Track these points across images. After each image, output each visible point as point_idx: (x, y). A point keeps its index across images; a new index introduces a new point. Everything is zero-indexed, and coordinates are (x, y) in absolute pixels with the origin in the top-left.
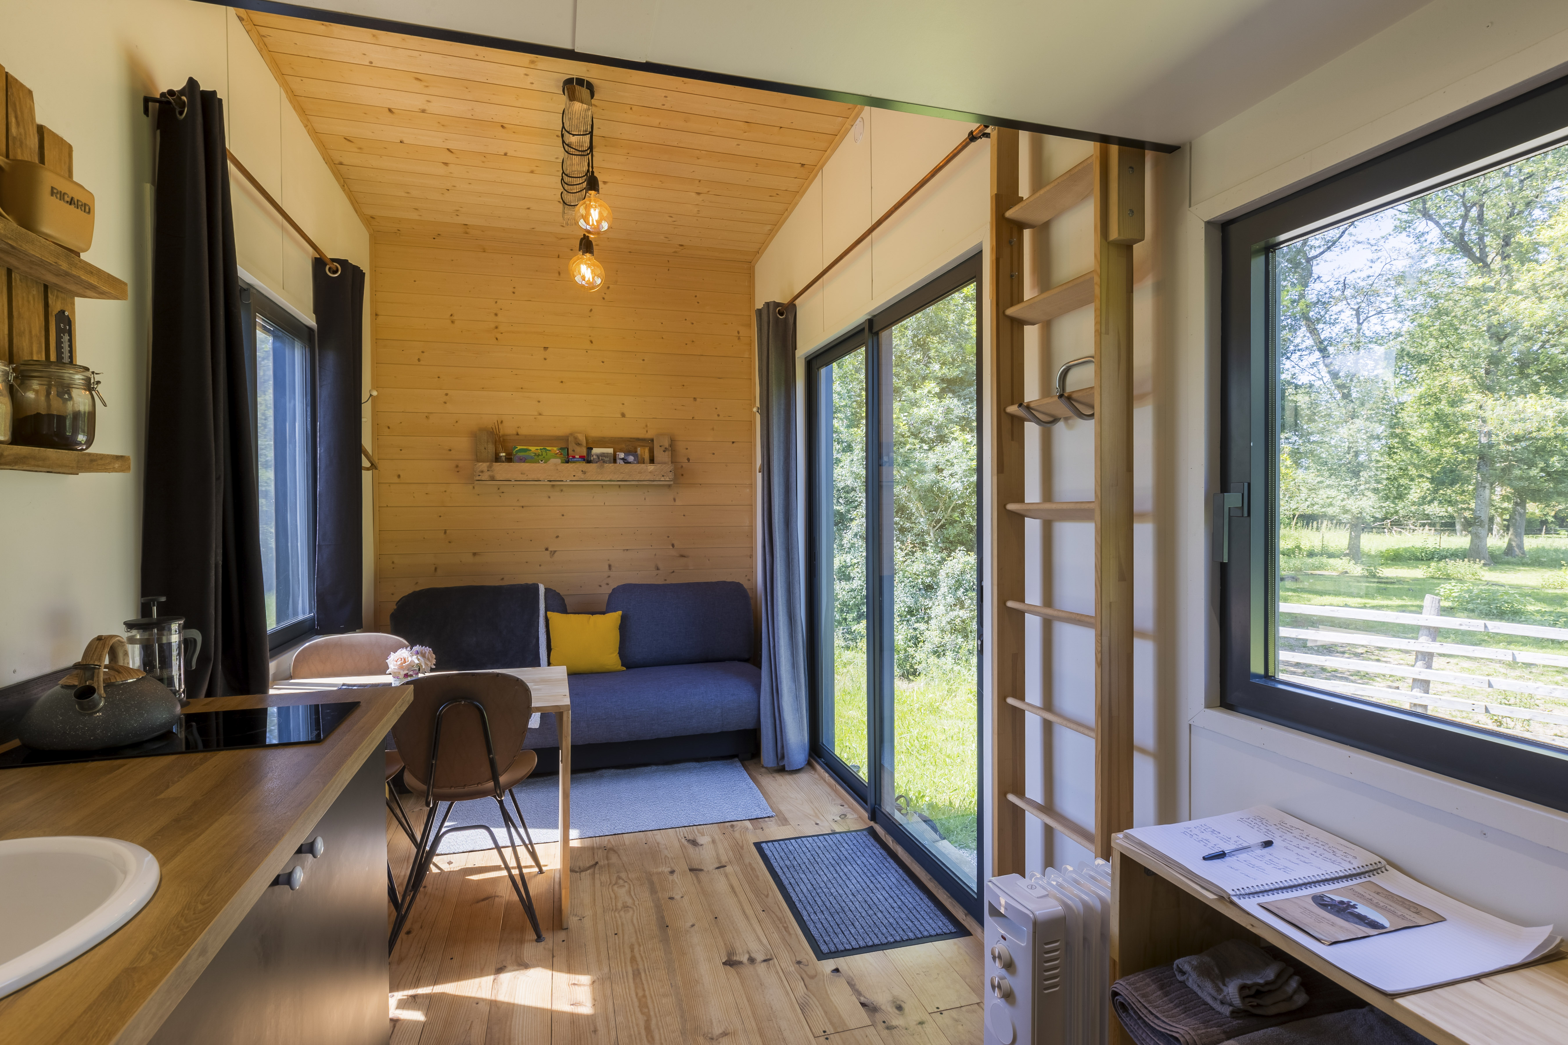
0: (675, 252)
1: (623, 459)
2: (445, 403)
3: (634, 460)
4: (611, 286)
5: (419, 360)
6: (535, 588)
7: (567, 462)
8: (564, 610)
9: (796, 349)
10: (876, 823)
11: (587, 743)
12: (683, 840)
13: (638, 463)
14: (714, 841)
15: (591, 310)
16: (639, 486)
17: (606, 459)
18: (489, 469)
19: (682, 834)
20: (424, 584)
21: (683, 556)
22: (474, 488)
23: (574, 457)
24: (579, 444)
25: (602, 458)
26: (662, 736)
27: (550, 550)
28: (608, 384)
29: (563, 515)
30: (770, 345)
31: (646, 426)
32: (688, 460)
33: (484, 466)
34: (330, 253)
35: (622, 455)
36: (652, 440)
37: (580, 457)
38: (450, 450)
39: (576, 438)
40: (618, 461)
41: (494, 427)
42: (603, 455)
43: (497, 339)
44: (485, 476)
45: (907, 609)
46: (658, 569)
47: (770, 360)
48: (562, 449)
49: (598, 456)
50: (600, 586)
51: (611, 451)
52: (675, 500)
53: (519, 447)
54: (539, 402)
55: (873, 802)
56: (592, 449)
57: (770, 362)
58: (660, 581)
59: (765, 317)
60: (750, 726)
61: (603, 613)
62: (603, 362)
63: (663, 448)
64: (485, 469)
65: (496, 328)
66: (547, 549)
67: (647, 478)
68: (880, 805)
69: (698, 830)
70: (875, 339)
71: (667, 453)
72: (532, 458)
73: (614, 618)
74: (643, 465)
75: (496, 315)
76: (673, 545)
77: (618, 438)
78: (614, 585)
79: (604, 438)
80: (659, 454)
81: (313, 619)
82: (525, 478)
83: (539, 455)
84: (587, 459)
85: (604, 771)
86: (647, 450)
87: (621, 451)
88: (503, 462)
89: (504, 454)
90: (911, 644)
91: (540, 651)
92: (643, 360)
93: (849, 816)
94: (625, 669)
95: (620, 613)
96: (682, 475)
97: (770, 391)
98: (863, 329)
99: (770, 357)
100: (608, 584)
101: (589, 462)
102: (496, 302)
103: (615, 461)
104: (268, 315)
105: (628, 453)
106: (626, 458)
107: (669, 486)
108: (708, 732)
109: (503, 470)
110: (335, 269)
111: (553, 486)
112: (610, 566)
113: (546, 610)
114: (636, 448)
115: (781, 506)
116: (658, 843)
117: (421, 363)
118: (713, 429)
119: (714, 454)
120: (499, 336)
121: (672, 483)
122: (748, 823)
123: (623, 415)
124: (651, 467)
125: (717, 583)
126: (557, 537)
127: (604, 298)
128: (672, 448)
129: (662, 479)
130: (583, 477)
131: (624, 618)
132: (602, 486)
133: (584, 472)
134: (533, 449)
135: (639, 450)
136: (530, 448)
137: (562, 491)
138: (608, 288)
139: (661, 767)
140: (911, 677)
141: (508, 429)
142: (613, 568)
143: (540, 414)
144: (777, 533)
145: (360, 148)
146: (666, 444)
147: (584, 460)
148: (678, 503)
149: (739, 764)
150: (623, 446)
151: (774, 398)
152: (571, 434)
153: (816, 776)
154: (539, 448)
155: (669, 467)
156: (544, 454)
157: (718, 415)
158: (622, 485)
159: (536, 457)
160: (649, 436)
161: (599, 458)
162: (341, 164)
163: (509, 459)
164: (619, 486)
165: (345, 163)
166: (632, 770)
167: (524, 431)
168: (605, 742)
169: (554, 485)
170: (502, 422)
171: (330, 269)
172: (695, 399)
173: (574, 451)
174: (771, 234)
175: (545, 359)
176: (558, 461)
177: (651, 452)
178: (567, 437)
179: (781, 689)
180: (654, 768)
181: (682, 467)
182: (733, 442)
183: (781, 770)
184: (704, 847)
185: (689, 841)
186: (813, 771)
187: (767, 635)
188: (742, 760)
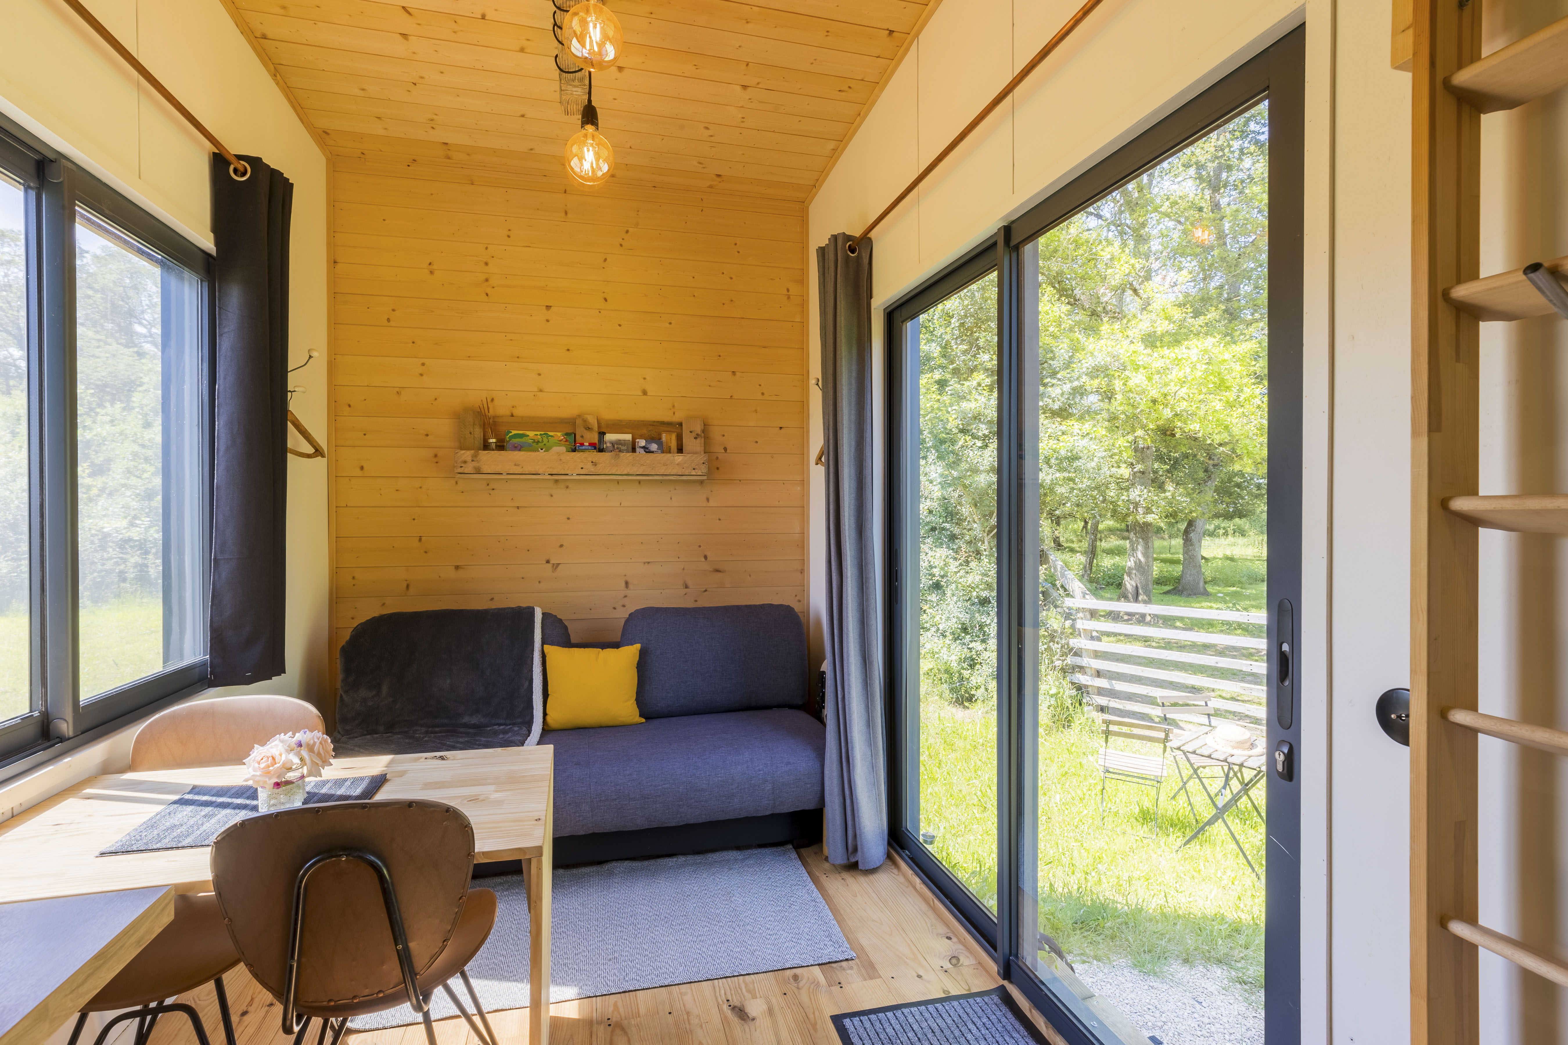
0: (711, 187)
1: (643, 447)
2: (421, 375)
3: (658, 449)
4: (631, 230)
5: (389, 321)
6: (530, 612)
7: (574, 450)
8: (566, 643)
9: (871, 297)
10: (1011, 982)
11: (591, 832)
12: (725, 1006)
13: (663, 452)
14: (770, 1011)
15: (605, 260)
16: (665, 481)
17: (623, 448)
18: (476, 457)
19: (722, 992)
20: (393, 607)
21: (717, 571)
22: (457, 483)
23: (582, 444)
24: (588, 429)
25: (617, 446)
27: (552, 562)
28: (626, 353)
29: (568, 519)
30: (838, 291)
31: (674, 406)
32: (725, 449)
33: (468, 454)
35: (642, 443)
36: (681, 424)
37: (590, 444)
38: (427, 435)
39: (585, 421)
40: (638, 450)
41: (481, 406)
42: (619, 442)
43: (487, 295)
44: (470, 467)
46: (687, 587)
47: (838, 312)
48: (567, 434)
49: (613, 444)
50: (615, 608)
51: (628, 437)
52: (708, 500)
53: (514, 432)
54: (539, 375)
55: (1007, 951)
56: (604, 434)
57: (838, 315)
58: (689, 604)
59: (831, 256)
60: (811, 806)
61: (616, 645)
62: (620, 325)
63: (694, 435)
64: (471, 459)
65: (487, 280)
66: (548, 562)
67: (674, 472)
68: (1017, 957)
69: (746, 986)
70: (1014, 255)
71: (698, 440)
72: (530, 445)
73: (630, 653)
74: (669, 455)
75: (486, 264)
76: (706, 557)
77: (638, 421)
78: (632, 608)
79: (621, 421)
80: (689, 442)
81: (205, 664)
82: (519, 470)
83: (538, 442)
84: (598, 447)
85: (614, 864)
86: (674, 437)
87: (641, 437)
88: (493, 450)
89: (494, 440)
91: (534, 697)
92: (670, 323)
93: (964, 962)
94: (643, 720)
95: (638, 646)
96: (718, 469)
97: (838, 353)
99: (838, 309)
100: (624, 606)
101: (601, 450)
102: (487, 249)
103: (634, 450)
105: (650, 439)
106: (648, 446)
107: (701, 482)
108: (754, 815)
109: (492, 460)
110: (242, 170)
111: (556, 481)
112: (627, 583)
113: (543, 643)
114: (660, 434)
115: (852, 507)
116: (687, 1010)
117: (392, 324)
118: (756, 411)
119: (757, 442)
120: (489, 291)
121: (705, 478)
122: (816, 970)
123: (645, 393)
124: (679, 458)
125: (762, 607)
126: (561, 546)
127: (621, 245)
128: (705, 434)
129: (693, 473)
130: (592, 469)
131: (643, 653)
132: (618, 482)
133: (594, 464)
134: (531, 434)
135: (664, 437)
136: (528, 433)
137: (567, 487)
138: (627, 232)
139: (690, 858)
141: (501, 408)
142: (631, 586)
143: (541, 391)
144: (847, 543)
146: (698, 429)
147: (595, 448)
148: (712, 503)
149: (794, 855)
150: (645, 431)
151: (843, 363)
152: (579, 416)
153: (902, 880)
154: (539, 433)
155: (702, 458)
156: (545, 440)
157: (763, 394)
158: (643, 480)
159: (534, 444)
160: (676, 418)
161: (614, 447)
163: (501, 447)
164: (639, 482)
165: (269, 35)
167: (520, 412)
168: (615, 830)
169: (558, 479)
170: (492, 400)
171: (235, 169)
172: (734, 373)
173: (582, 437)
174: (835, 155)
175: (548, 321)
176: (563, 449)
177: (680, 438)
178: (575, 419)
179: (853, 757)
180: (681, 859)
181: (717, 458)
182: (781, 428)
183: (852, 867)
184: (758, 1021)
185: (733, 1008)
186: (895, 871)
187: (833, 682)
188: (797, 848)
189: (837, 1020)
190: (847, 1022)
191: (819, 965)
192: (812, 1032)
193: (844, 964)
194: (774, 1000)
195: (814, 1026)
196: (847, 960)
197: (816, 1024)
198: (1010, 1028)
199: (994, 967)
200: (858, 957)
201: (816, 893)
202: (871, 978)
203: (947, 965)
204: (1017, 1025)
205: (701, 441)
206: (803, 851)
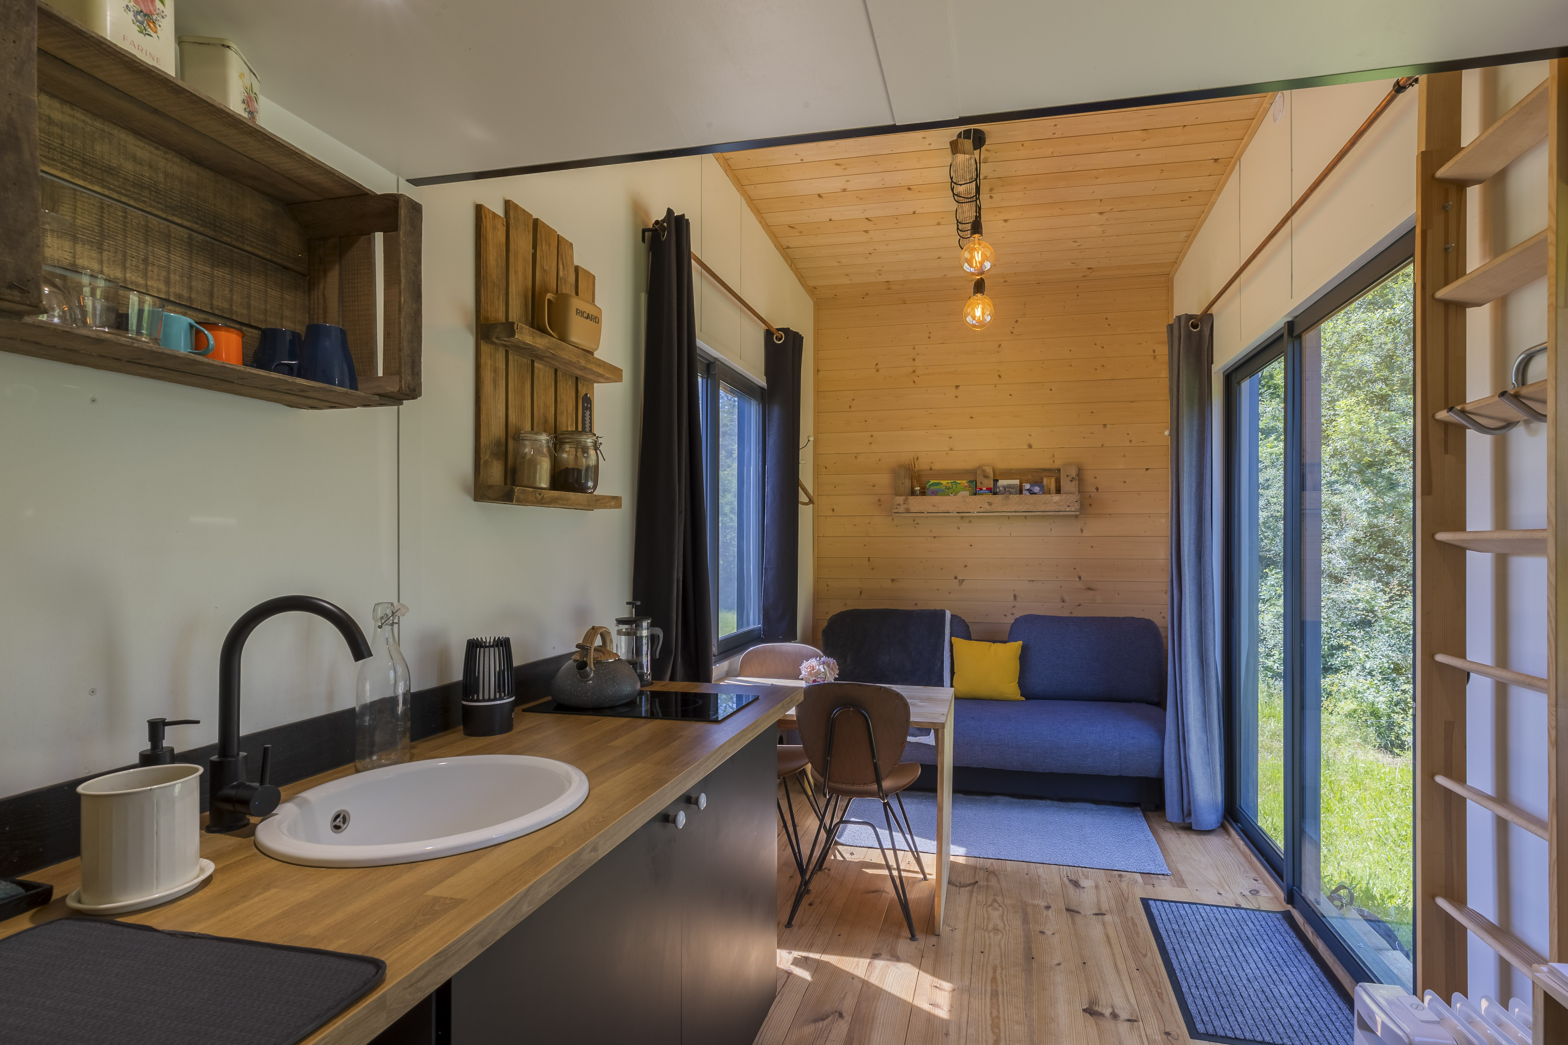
0: (1084, 276)
1: (1028, 490)
2: (871, 443)
3: (1040, 491)
4: (1019, 320)
5: (850, 407)
6: (943, 613)
7: (975, 494)
8: (968, 637)
9: (1212, 363)
10: (1294, 907)
11: (981, 766)
12: (1065, 879)
13: (1044, 493)
14: (1097, 887)
15: (1000, 346)
16: (1045, 516)
17: (1012, 491)
18: (905, 501)
19: (1065, 872)
20: (852, 605)
21: (1090, 589)
22: (892, 519)
23: (981, 489)
24: (986, 477)
25: (1008, 490)
26: (1055, 771)
27: (958, 578)
28: (1015, 416)
29: (971, 546)
30: (1181, 362)
31: (1053, 456)
32: (1097, 489)
33: (900, 499)
34: (777, 324)
35: (1027, 486)
36: (1059, 470)
37: (987, 489)
38: (874, 486)
39: (984, 471)
40: (1024, 492)
41: (910, 463)
42: (1009, 486)
43: (914, 382)
44: (902, 509)
45: (1392, 666)
46: (1064, 601)
47: (1181, 378)
48: (970, 482)
49: (1004, 487)
50: (1005, 616)
51: (1017, 482)
52: (1082, 531)
53: (932, 482)
54: (950, 438)
55: (1291, 882)
56: (997, 481)
57: (1181, 380)
58: (1065, 614)
59: (1176, 333)
60: (1153, 774)
61: (1005, 642)
62: (1011, 395)
63: (1070, 478)
64: (902, 502)
65: (914, 372)
66: (956, 578)
67: (1052, 509)
68: (1300, 888)
69: (1082, 872)
70: (1297, 343)
71: (1073, 482)
72: (943, 491)
73: (1015, 647)
74: (1048, 496)
75: (914, 360)
76: (1080, 578)
77: (1025, 469)
78: (1017, 615)
79: (1011, 469)
80: (1066, 484)
81: (759, 629)
82: (935, 510)
83: (949, 488)
84: (993, 491)
85: (999, 797)
86: (1053, 481)
87: (1027, 482)
88: (918, 495)
89: (919, 488)
90: (1397, 709)
91: (945, 673)
92: (1051, 390)
93: (1261, 892)
94: (1024, 699)
95: (1021, 643)
96: (1090, 505)
97: (1180, 412)
98: (1282, 336)
99: (1181, 375)
100: (1013, 614)
101: (995, 493)
102: (914, 348)
103: (1021, 492)
104: (729, 381)
105: (1034, 483)
106: (1032, 489)
107: (1077, 516)
108: (1105, 774)
109: (917, 503)
110: (780, 337)
111: (962, 517)
112: (1015, 596)
113: (951, 635)
114: (1042, 479)
115: (1193, 537)
116: (1039, 877)
117: (852, 409)
118: (1124, 456)
119: (1125, 482)
120: (916, 379)
121: (1078, 513)
122: (1138, 877)
123: (1030, 446)
124: (1056, 498)
125: (1124, 619)
126: (966, 566)
127: (1012, 333)
128: (1080, 477)
129: (1068, 509)
130: (989, 508)
131: (1024, 649)
132: (1009, 517)
133: (990, 504)
134: (944, 482)
135: (1045, 480)
136: (942, 482)
137: (970, 522)
138: (1017, 321)
139: (1055, 803)
140: (1397, 751)
141: (923, 465)
142: (1018, 599)
143: (951, 450)
144: (1186, 567)
145: (801, 232)
146: (1073, 473)
147: (991, 492)
148: (1085, 534)
149: (1140, 814)
150: (1030, 477)
151: (1185, 419)
152: (979, 467)
153: (1230, 842)
154: (950, 481)
155: (1076, 497)
156: (954, 487)
157: (1131, 441)
158: (1028, 516)
159: (946, 490)
160: (1056, 466)
161: (1005, 490)
162: (788, 248)
163: (923, 493)
164: (1026, 517)
165: (791, 246)
166: (1027, 801)
167: (936, 466)
168: (998, 768)
169: (963, 516)
170: (917, 458)
171: (776, 337)
172: (1105, 426)
173: (981, 483)
174: (1188, 241)
175: (957, 397)
176: (967, 493)
177: (1058, 482)
178: (976, 470)
179: (1189, 738)
180: (1049, 802)
181: (1090, 496)
182: (1147, 469)
183: (1188, 828)
184: (1086, 890)
185: (1071, 881)
186: (1227, 837)
187: (1173, 678)
188: (1145, 812)
189: (1145, 902)
190: (1151, 903)
191: (1140, 873)
192: (1124, 901)
193: (1160, 876)
194: (1101, 883)
195: (1127, 900)
196: (1163, 875)
197: (1128, 898)
198: (1282, 930)
199: (1282, 895)
200: (1173, 875)
201: (1151, 836)
202: (1179, 887)
203: (1247, 893)
204: (1290, 931)
205: (1075, 483)
206: (1149, 814)
